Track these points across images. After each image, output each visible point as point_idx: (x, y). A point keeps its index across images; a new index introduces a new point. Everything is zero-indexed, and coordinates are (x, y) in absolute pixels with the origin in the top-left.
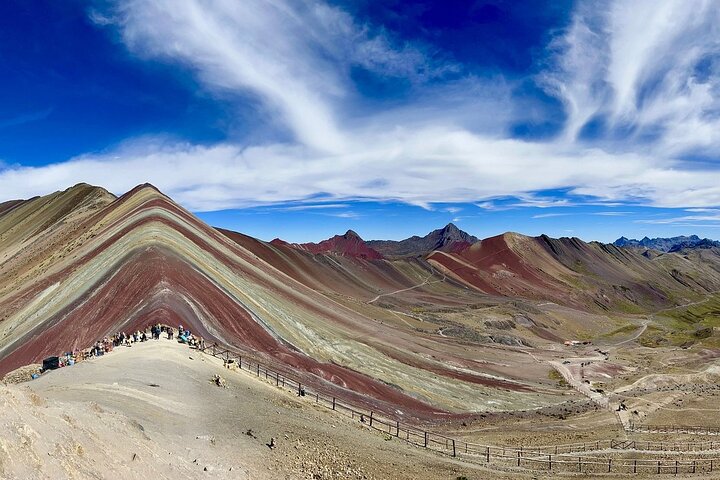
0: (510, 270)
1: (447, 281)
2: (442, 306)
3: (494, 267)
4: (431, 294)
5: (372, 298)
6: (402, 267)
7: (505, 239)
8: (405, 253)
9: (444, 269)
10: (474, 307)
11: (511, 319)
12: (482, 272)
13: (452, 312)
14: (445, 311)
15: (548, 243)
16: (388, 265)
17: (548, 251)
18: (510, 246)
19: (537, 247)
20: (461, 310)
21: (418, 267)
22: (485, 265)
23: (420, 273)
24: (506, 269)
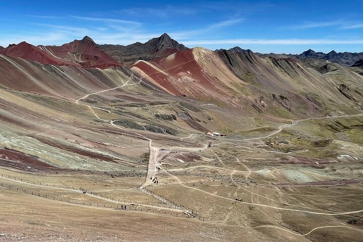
0: (193, 77)
1: (141, 84)
2: (129, 102)
3: (181, 74)
4: (128, 93)
5: (83, 96)
6: (111, 74)
7: (194, 53)
8: (130, 55)
9: (143, 74)
10: (152, 104)
11: (174, 113)
12: (171, 77)
13: (136, 106)
14: (131, 106)
15: (228, 57)
16: (100, 72)
17: (226, 63)
18: (196, 58)
19: (218, 60)
20: (142, 106)
21: (122, 73)
22: (174, 72)
23: (123, 77)
24: (189, 76)
